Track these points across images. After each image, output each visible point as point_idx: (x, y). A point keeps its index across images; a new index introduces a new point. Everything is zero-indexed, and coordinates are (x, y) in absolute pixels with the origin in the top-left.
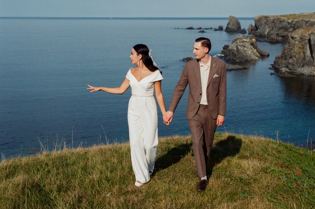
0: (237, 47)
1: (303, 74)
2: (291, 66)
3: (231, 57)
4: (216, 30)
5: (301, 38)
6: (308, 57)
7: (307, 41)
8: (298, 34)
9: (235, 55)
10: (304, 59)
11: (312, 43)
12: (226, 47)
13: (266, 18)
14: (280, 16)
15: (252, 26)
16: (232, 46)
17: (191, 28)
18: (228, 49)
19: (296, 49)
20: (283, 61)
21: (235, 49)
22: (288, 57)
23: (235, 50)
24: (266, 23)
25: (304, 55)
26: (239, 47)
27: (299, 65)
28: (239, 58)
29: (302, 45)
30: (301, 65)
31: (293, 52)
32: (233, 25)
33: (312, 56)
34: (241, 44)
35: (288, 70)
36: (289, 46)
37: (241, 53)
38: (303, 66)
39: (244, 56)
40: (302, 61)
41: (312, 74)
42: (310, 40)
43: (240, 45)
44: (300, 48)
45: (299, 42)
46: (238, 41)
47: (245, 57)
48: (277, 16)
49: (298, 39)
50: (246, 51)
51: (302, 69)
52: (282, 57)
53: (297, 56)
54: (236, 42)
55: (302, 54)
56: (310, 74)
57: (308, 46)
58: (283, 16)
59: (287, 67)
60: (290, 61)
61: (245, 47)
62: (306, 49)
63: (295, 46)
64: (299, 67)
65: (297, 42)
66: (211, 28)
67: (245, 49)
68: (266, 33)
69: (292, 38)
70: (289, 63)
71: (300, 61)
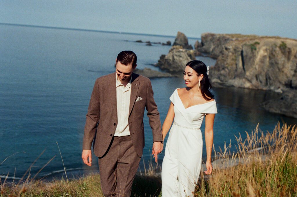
0: (173, 57)
1: (233, 86)
2: (222, 78)
3: (166, 66)
4: (164, 44)
5: (235, 50)
6: (240, 69)
7: (240, 53)
8: (232, 46)
9: (170, 65)
10: (236, 70)
11: (244, 54)
12: (163, 57)
13: (213, 35)
14: (226, 35)
15: (198, 42)
16: (169, 56)
17: (140, 42)
18: (164, 59)
19: (229, 61)
20: (216, 73)
21: (171, 58)
22: (221, 68)
23: (170, 60)
24: (211, 40)
25: (237, 67)
26: (175, 57)
27: (230, 77)
28: (174, 67)
29: (235, 57)
30: (233, 78)
31: (225, 63)
32: (181, 41)
33: (244, 68)
34: (178, 54)
35: (219, 81)
36: (223, 57)
37: (176, 63)
38: (234, 78)
39: (179, 65)
40: (234, 73)
41: (243, 87)
42: (242, 52)
43: (176, 55)
44: (233, 59)
45: (233, 53)
46: (174, 51)
47: (180, 67)
48: (223, 35)
49: (232, 50)
50: (181, 61)
51: (234, 80)
52: (215, 68)
53: (229, 68)
54: (172, 51)
55: (234, 66)
56: (241, 86)
57: (240, 58)
58: (229, 35)
59: (219, 78)
60: (222, 72)
61: (180, 57)
62: (238, 61)
63: (229, 58)
64: (230, 79)
65: (231, 54)
66: (160, 43)
67: (181, 59)
68: (211, 50)
69: (226, 49)
70: (221, 74)
71: (232, 72)
